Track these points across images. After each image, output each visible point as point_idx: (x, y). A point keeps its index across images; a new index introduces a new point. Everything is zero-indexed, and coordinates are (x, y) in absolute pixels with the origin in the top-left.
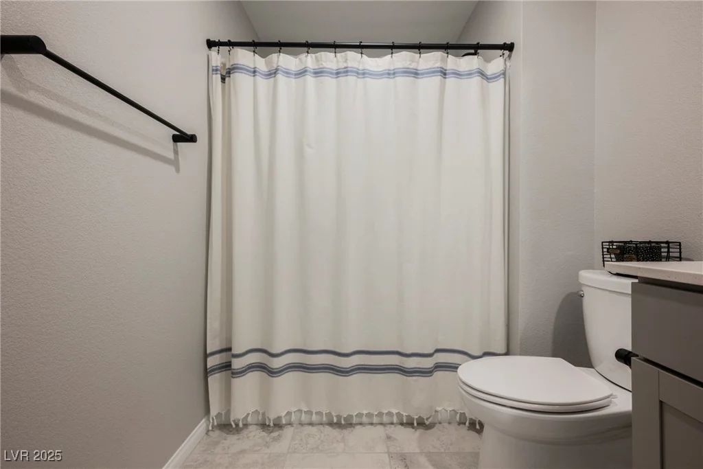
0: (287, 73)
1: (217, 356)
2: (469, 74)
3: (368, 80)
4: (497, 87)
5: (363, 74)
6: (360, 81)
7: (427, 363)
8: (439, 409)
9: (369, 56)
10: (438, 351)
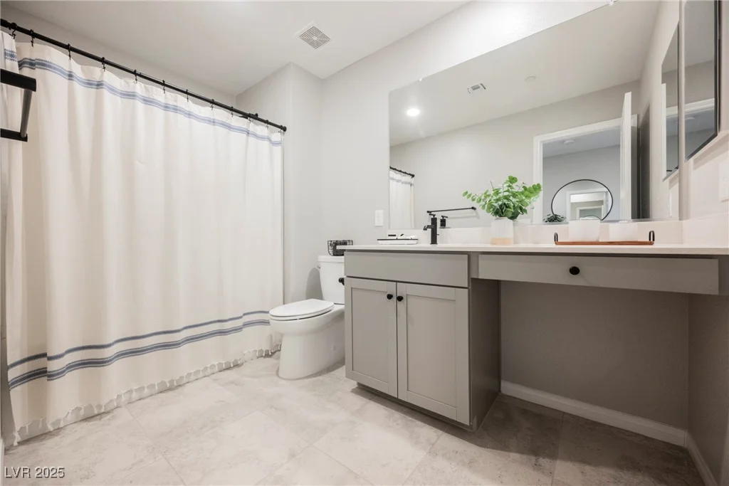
0: (112, 90)
1: (18, 367)
2: (262, 138)
3: (193, 120)
4: (278, 149)
5: (189, 115)
6: (186, 119)
7: (239, 323)
8: (246, 352)
9: (194, 102)
10: (244, 314)
